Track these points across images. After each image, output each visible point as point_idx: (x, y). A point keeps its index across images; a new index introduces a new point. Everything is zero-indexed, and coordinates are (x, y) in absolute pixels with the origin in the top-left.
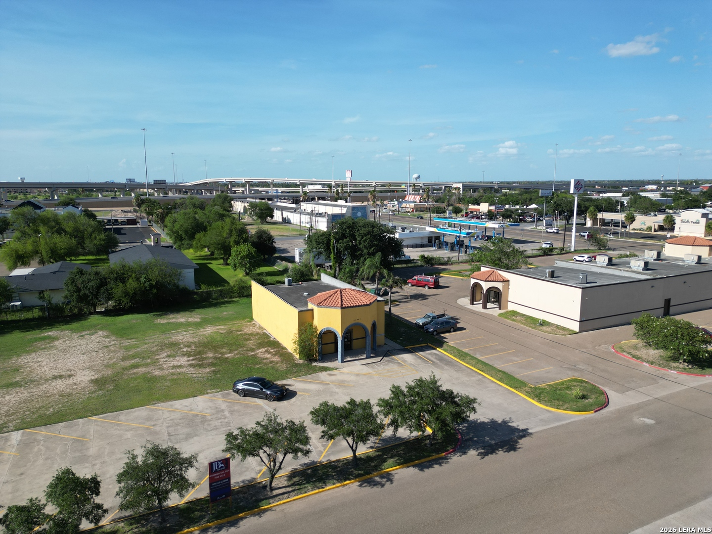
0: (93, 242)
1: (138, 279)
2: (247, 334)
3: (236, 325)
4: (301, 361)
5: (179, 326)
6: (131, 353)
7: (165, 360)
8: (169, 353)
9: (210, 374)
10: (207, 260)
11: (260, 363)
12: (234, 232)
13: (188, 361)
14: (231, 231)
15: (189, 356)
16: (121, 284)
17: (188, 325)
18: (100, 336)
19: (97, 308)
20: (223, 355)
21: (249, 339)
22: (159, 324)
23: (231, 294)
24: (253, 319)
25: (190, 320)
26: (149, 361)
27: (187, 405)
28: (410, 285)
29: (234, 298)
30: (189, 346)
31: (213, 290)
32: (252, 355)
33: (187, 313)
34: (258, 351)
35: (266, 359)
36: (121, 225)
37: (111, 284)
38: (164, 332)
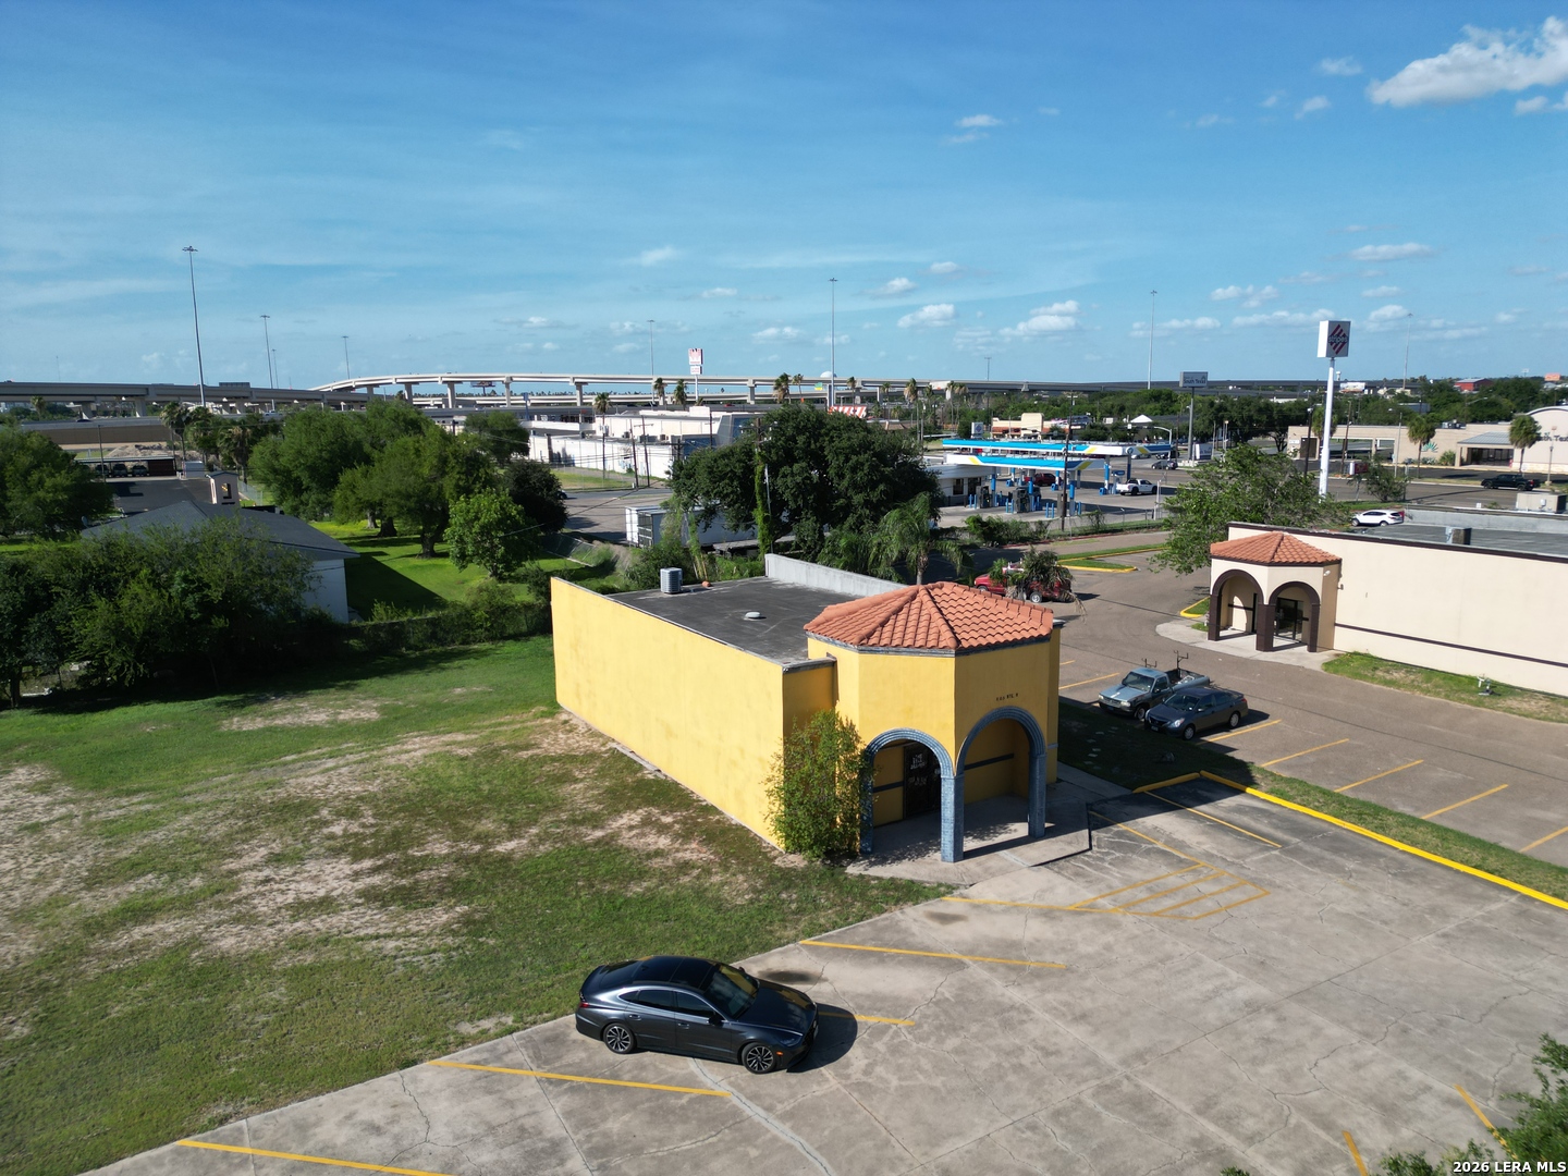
0: (34, 495)
1: (157, 584)
2: (553, 759)
3: (505, 728)
4: (797, 861)
5: (309, 736)
6: (124, 854)
7: (261, 875)
8: (277, 847)
9: (455, 933)
10: (373, 546)
11: (642, 875)
12: (453, 462)
13: (356, 875)
14: (444, 461)
15: (358, 856)
16: (101, 604)
17: (341, 734)
18: (18, 787)
19: (22, 687)
20: (490, 845)
21: (566, 778)
22: (239, 733)
23: (467, 632)
24: (559, 707)
25: (346, 715)
26: (197, 882)
27: (378, 1116)
29: (475, 642)
30: (353, 814)
31: (410, 621)
32: (598, 842)
33: (333, 696)
34: (615, 825)
35: (658, 853)
36: (134, 476)
37: (65, 604)
38: (254, 761)
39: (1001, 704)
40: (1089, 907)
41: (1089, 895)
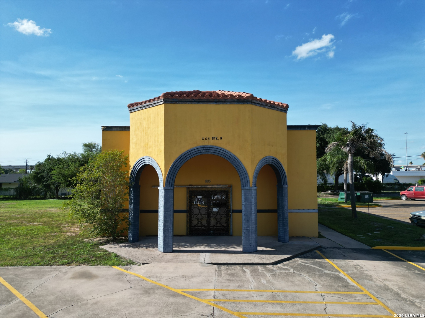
28: (404, 198)
39: (206, 143)
40: (193, 294)
41: (212, 287)
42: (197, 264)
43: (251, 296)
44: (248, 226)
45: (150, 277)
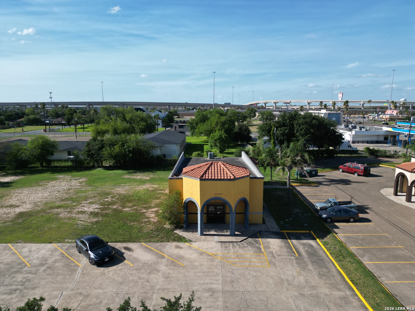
4: (169, 226)
11: (138, 221)
18: (79, 182)
19: (103, 164)
20: (124, 208)
21: (159, 198)
25: (144, 178)
26: (75, 204)
28: (341, 170)
34: (150, 210)
39: (216, 196)
40: (215, 255)
41: (220, 252)
42: (214, 242)
43: (231, 256)
44: (232, 226)
45: (200, 248)
